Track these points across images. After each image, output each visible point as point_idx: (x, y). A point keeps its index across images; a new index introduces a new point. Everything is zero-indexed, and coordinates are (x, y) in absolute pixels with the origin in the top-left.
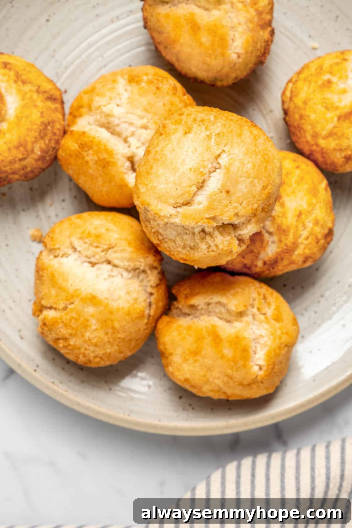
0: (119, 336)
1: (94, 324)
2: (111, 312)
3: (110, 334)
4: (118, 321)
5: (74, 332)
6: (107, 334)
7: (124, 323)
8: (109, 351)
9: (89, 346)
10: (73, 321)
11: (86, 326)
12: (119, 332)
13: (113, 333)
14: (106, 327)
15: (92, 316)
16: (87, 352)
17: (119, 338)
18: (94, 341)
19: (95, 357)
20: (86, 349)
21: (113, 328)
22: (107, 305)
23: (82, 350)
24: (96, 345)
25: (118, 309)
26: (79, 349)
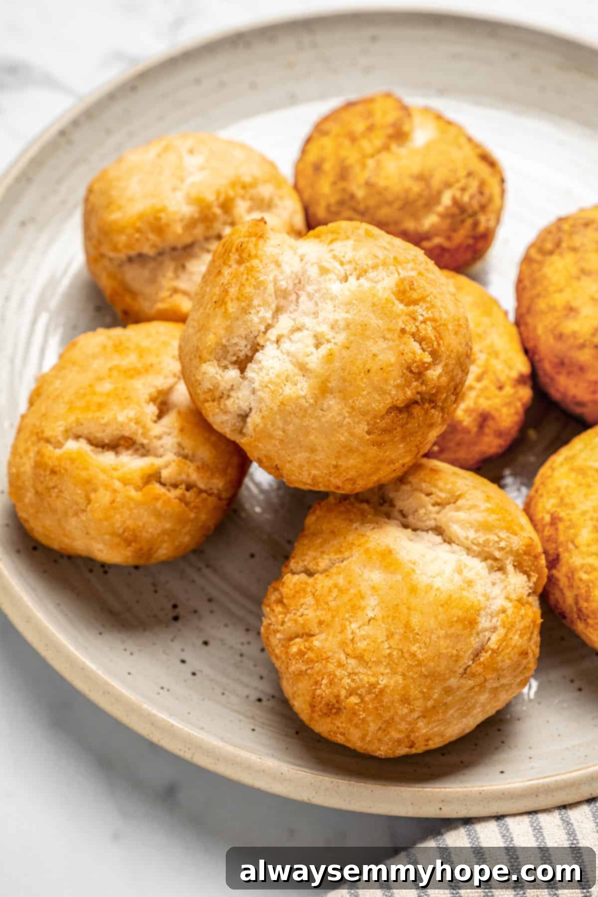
0: (414, 648)
1: (372, 607)
2: (413, 590)
3: (397, 637)
4: (422, 613)
5: (328, 618)
6: (390, 636)
7: (432, 623)
8: (383, 681)
9: (347, 655)
10: (335, 593)
11: (355, 608)
12: (416, 641)
13: (405, 637)
14: (394, 618)
15: (374, 588)
16: (339, 672)
17: (413, 655)
18: (362, 645)
19: (352, 692)
20: (340, 665)
21: (407, 626)
22: (408, 574)
23: (331, 667)
24: (360, 658)
25: (430, 587)
26: (327, 659)
